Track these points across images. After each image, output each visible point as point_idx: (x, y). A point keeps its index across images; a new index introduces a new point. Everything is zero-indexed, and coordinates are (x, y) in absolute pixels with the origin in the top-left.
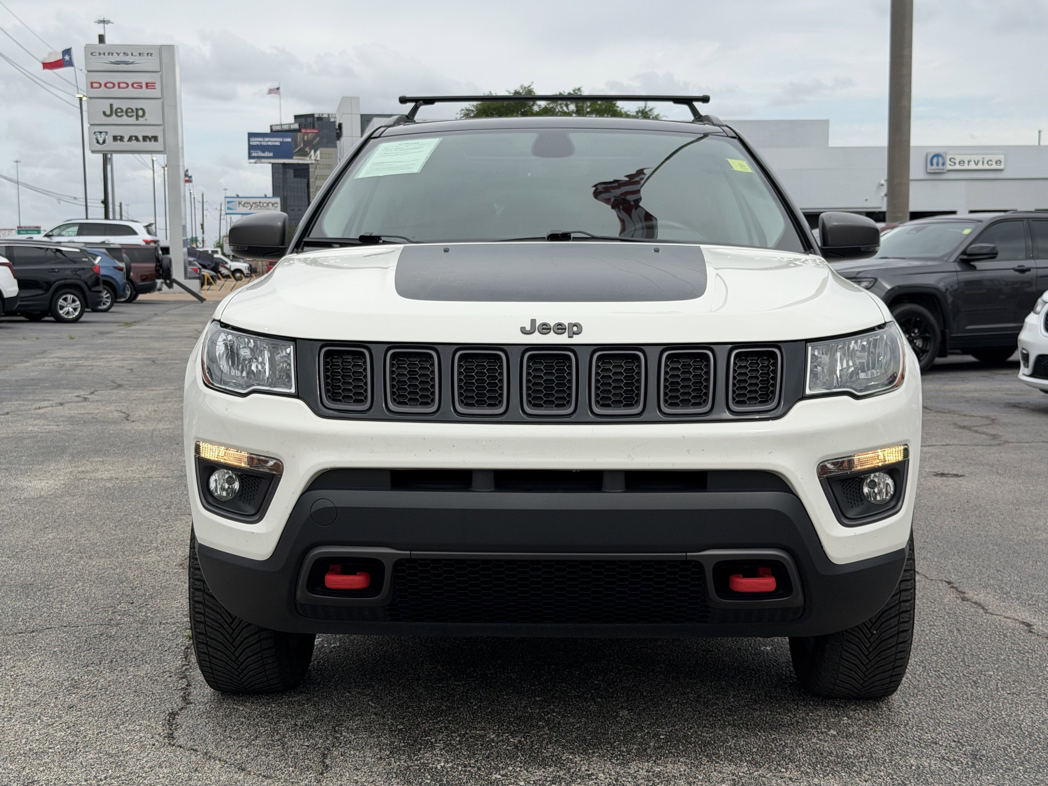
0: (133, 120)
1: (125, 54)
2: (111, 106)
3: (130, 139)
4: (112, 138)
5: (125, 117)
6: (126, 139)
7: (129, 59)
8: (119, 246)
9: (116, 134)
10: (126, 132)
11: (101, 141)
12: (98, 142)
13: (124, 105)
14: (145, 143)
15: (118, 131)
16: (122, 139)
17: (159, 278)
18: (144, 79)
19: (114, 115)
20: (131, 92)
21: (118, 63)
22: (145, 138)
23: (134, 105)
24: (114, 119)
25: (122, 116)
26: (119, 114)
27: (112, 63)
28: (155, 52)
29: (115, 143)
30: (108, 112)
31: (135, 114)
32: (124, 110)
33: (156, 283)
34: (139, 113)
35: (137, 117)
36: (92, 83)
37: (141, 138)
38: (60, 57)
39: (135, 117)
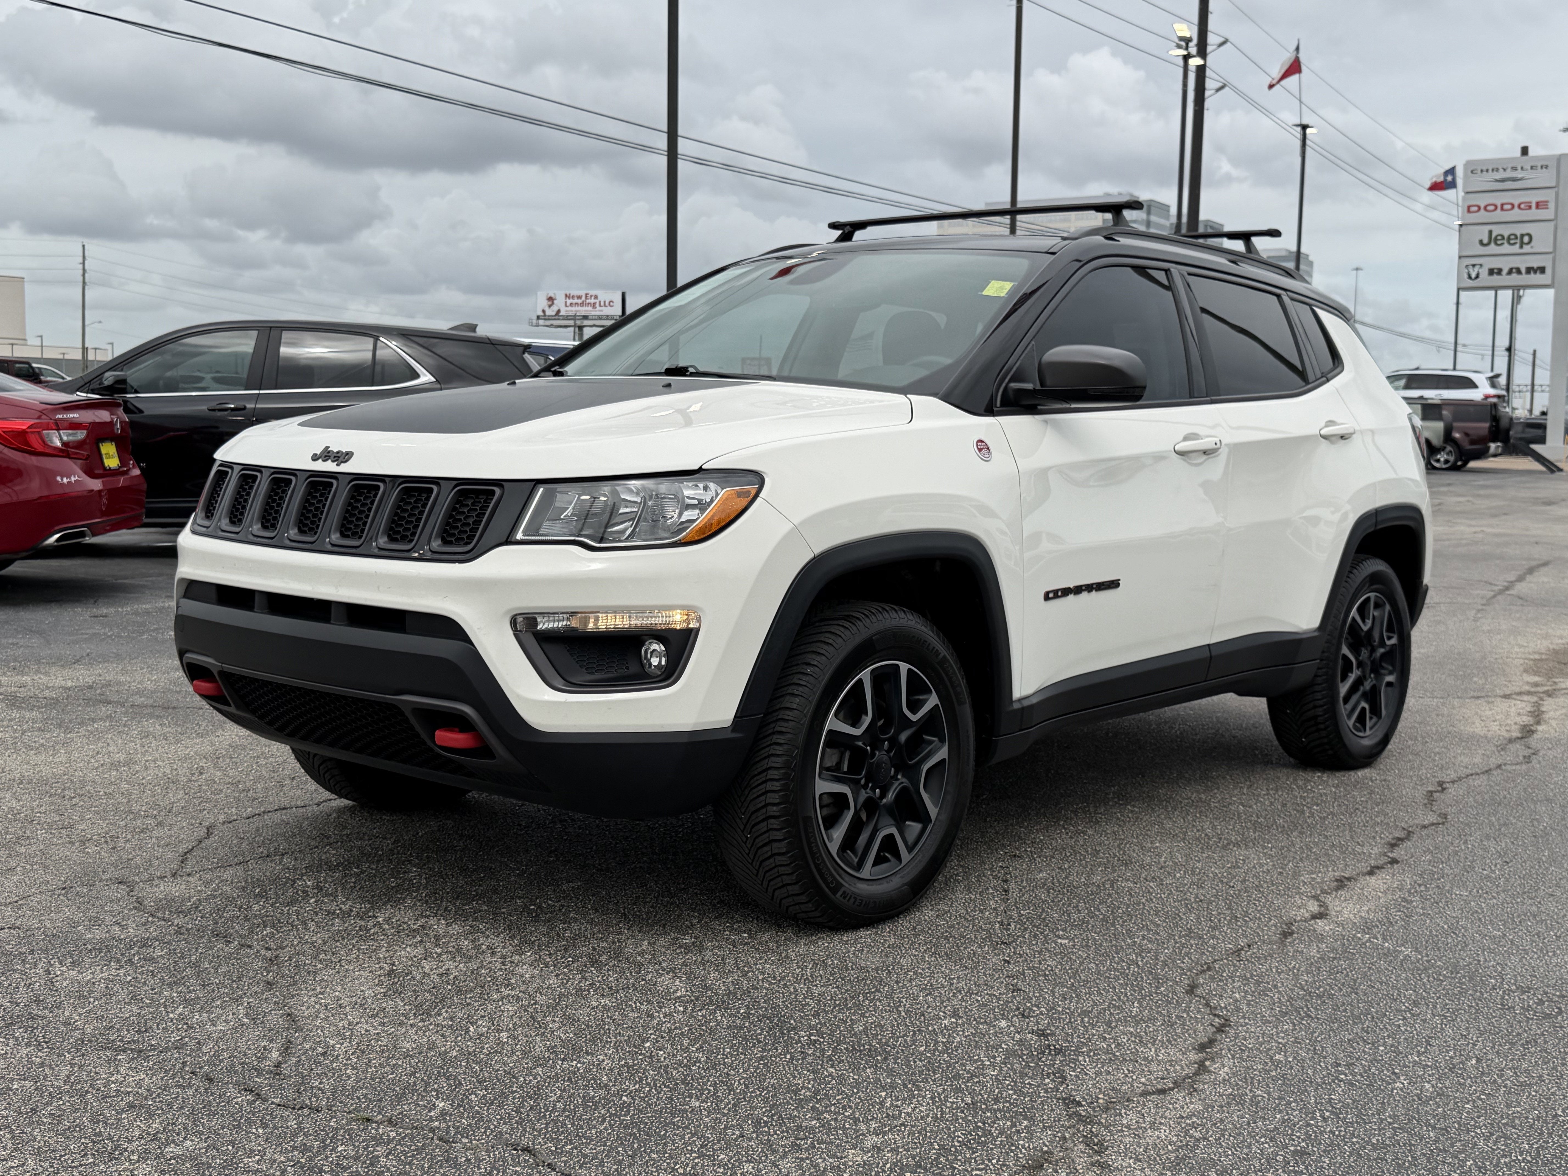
0: (1516, 249)
1: (1514, 169)
2: (1490, 232)
3: (1510, 272)
4: (1487, 272)
5: (1506, 245)
6: (1505, 272)
7: (1519, 174)
8: (1439, 402)
9: (1493, 266)
10: (1505, 264)
11: (1473, 276)
12: (1470, 277)
13: (1506, 231)
14: (1528, 276)
15: (1495, 263)
16: (1499, 272)
17: (1494, 441)
18: (1533, 197)
19: (1492, 244)
20: (1516, 215)
21: (1503, 180)
22: (1529, 270)
23: (1519, 230)
24: (1493, 249)
25: (1502, 244)
26: (1499, 242)
27: (1497, 181)
28: (1553, 164)
29: (1491, 277)
30: (1485, 241)
31: (1518, 241)
32: (1506, 237)
33: (1489, 448)
34: (1524, 240)
35: (1522, 245)
36: (1469, 207)
37: (1523, 271)
38: (1442, 179)
39: (1518, 245)
